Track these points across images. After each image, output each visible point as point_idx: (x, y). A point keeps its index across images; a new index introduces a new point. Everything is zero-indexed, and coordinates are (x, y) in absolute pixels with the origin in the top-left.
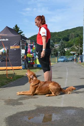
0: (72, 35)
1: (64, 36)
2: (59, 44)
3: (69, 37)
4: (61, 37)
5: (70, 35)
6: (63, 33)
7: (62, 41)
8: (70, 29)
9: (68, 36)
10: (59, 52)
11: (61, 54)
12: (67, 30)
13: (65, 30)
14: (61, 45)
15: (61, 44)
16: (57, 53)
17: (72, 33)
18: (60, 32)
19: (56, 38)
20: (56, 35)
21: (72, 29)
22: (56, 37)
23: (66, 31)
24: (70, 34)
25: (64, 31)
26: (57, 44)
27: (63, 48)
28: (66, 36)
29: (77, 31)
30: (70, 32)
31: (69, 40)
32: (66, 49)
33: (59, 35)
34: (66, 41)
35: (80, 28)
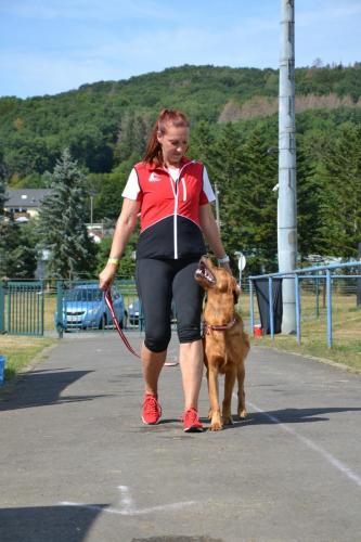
0: (137, 127)
1: (74, 131)
2: (42, 194)
3: (115, 140)
4: (50, 140)
5: (124, 125)
6: (72, 106)
7: (67, 165)
8: (123, 83)
9: (105, 131)
10: (46, 255)
11: (65, 268)
12: (101, 87)
13: (84, 87)
14: (65, 196)
15: (62, 187)
16: (31, 262)
17: (137, 114)
18: (47, 98)
19: (18, 144)
20: (18, 123)
21: (134, 80)
22: (15, 136)
23: (89, 92)
24: (118, 117)
25: (71, 94)
26: (26, 186)
27: (74, 222)
28: (92, 130)
29: (175, 98)
30: (124, 104)
31: (118, 162)
32: (98, 233)
33: (42, 121)
34: (91, 171)
35: (196, 79)
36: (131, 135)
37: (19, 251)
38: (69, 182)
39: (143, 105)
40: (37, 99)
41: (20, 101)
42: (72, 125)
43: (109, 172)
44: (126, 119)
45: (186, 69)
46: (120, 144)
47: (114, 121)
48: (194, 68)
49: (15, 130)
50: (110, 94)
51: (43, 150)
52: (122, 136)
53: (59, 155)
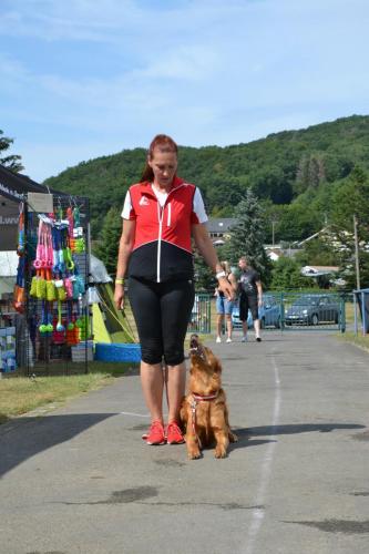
0: (312, 167)
1: (261, 171)
2: (234, 222)
3: (294, 177)
4: (243, 179)
5: (302, 165)
6: (260, 151)
7: (249, 201)
8: (302, 131)
9: (286, 171)
12: (285, 135)
13: (271, 136)
14: (248, 224)
15: (246, 217)
17: (312, 156)
18: (241, 146)
19: (217, 184)
20: (218, 166)
21: (311, 129)
22: (216, 177)
23: (275, 140)
24: (298, 159)
25: (261, 141)
26: (223, 216)
27: (255, 245)
28: (275, 170)
29: (344, 142)
30: (302, 148)
31: (296, 195)
32: (277, 252)
33: (236, 165)
34: (274, 203)
35: (361, 127)
36: (307, 173)
38: (251, 214)
39: (318, 148)
40: (233, 147)
41: (220, 148)
42: (260, 167)
43: (289, 203)
44: (303, 161)
45: (354, 118)
46: (298, 181)
47: (293, 163)
48: (361, 117)
49: (216, 172)
50: (291, 141)
51: (236, 188)
52: (300, 174)
53: (244, 193)
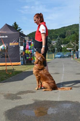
0: (68, 32)
1: (60, 33)
2: (56, 41)
3: (66, 34)
4: (57, 34)
5: (67, 32)
6: (60, 30)
7: (58, 38)
8: (67, 27)
9: (64, 33)
10: (56, 49)
11: (58, 51)
12: (64, 27)
13: (62, 28)
14: (58, 42)
15: (58, 41)
16: (54, 50)
17: (69, 31)
18: (57, 29)
19: (53, 35)
20: (54, 32)
21: (68, 26)
22: (53, 34)
23: (63, 28)
24: (66, 31)
25: (60, 28)
26: (54, 40)
27: (59, 45)
28: (63, 33)
29: (73, 28)
30: (67, 29)
32: (63, 46)
33: (56, 32)
34: (62, 38)
35: (76, 26)
36: (68, 33)
37: (53, 49)
38: (59, 40)
39: (69, 29)
41: (54, 30)
43: (65, 38)
45: (75, 24)
47: (65, 32)
51: (57, 36)
52: (66, 33)
53: (58, 37)
